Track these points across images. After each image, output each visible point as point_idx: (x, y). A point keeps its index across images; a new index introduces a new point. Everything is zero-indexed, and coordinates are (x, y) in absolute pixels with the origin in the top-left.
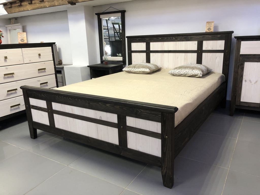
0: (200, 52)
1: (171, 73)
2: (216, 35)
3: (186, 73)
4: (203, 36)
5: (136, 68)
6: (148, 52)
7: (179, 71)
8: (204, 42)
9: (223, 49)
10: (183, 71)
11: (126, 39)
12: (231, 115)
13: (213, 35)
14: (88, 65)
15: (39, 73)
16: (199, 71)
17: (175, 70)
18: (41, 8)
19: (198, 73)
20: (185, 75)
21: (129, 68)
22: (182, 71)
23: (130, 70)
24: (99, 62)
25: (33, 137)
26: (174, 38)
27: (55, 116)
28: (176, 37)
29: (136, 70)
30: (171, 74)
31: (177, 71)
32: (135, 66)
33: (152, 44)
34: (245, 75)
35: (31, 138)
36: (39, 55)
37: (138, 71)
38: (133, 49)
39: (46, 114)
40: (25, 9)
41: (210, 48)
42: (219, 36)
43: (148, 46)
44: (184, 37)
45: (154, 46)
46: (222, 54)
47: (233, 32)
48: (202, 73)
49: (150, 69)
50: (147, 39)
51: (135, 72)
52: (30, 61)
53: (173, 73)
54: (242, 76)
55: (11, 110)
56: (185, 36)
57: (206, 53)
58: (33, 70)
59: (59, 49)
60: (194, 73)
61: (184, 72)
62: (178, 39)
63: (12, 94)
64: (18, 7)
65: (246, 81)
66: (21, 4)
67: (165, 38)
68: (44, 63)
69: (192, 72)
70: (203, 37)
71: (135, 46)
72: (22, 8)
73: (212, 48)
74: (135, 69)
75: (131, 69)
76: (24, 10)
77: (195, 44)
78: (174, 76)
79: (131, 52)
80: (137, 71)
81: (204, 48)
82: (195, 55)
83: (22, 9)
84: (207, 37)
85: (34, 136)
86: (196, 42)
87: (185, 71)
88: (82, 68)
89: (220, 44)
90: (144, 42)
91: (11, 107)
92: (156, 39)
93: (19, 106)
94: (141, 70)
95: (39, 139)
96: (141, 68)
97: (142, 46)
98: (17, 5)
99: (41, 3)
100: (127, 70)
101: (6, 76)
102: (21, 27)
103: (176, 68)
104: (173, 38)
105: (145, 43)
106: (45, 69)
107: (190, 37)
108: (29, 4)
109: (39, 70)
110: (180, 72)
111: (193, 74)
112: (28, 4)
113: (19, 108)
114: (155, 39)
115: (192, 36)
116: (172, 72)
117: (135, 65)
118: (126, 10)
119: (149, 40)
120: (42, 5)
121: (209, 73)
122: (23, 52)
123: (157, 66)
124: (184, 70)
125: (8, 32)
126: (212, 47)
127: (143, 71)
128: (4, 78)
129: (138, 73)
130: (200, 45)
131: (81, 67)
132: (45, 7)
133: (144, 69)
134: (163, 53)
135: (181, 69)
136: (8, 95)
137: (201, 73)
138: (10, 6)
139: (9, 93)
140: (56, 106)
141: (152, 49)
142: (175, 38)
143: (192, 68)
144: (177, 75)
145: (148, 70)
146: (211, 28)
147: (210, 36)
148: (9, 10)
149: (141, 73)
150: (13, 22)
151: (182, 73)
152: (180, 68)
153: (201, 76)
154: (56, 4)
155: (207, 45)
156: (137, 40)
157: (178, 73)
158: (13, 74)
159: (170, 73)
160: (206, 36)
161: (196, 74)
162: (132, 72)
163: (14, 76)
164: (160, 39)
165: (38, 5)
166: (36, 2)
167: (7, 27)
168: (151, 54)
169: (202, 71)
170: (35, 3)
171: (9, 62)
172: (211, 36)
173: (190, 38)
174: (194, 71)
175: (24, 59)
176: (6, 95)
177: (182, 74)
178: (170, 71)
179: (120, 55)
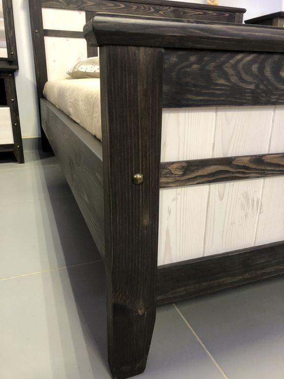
2: (223, 13)
4: (204, 11)
13: (219, 12)
28: (157, 8)
38: (47, 25)
44: (172, 8)
62: (160, 12)
70: (205, 14)
90: (80, 9)
92: (113, 5)
105: (84, 14)
142: (154, 8)
164: (123, 6)
173: (182, 13)
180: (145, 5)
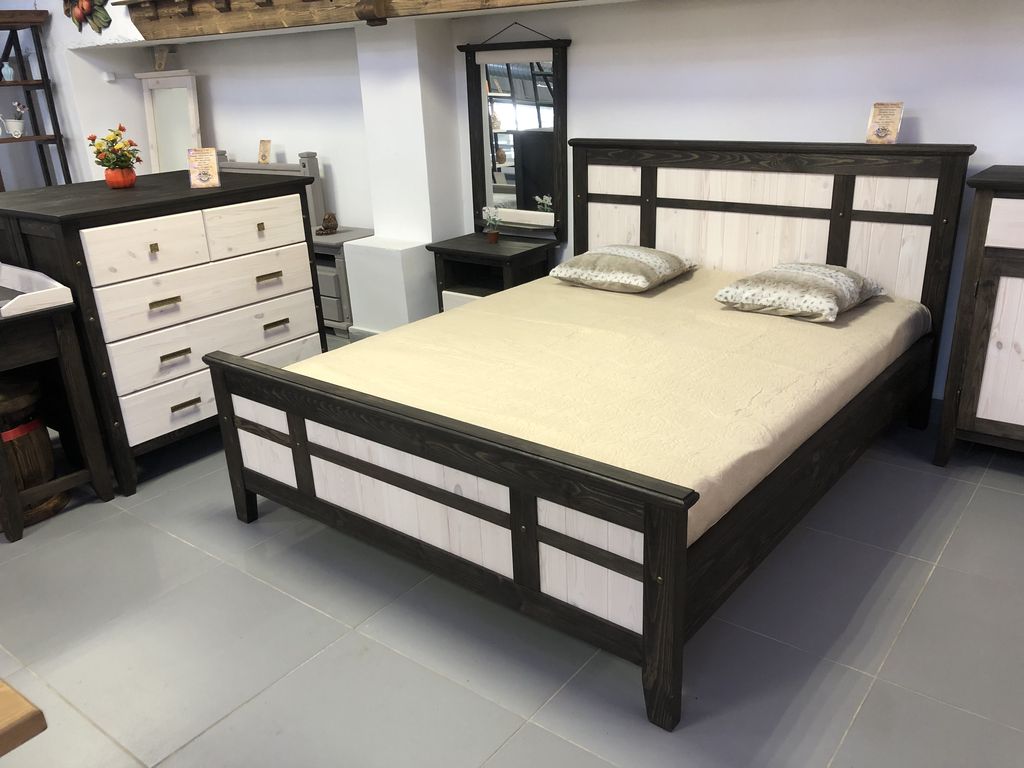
0: (841, 216)
1: (726, 298)
2: (905, 158)
3: (777, 303)
4: (857, 157)
5: (601, 270)
6: (649, 202)
7: (753, 295)
8: (861, 183)
9: (930, 211)
10: (768, 296)
11: (570, 149)
12: (940, 460)
13: (895, 157)
14: (429, 241)
15: (259, 288)
16: (824, 301)
17: (741, 289)
18: (263, 27)
19: (821, 307)
20: (774, 311)
21: (575, 270)
22: (765, 293)
23: (576, 276)
24: (469, 228)
25: (245, 516)
26: (745, 157)
27: (315, 461)
28: (756, 155)
29: (598, 279)
30: (723, 302)
31: (748, 294)
32: (595, 262)
33: (663, 174)
34: (999, 325)
35: (240, 518)
36: (261, 227)
37: (604, 283)
38: (593, 188)
39: (286, 453)
40: (206, 26)
41: (879, 206)
42: (917, 161)
43: (649, 182)
44: (785, 155)
45: (672, 181)
46: (927, 230)
47: (970, 149)
48: (836, 309)
49: (648, 278)
50: (647, 155)
51: (594, 283)
52: (230, 249)
53: (731, 301)
54: (986, 327)
55: (173, 419)
56: (790, 155)
57: (866, 223)
58: (239, 280)
59: (327, 168)
60: (806, 305)
61: (771, 299)
62: (761, 163)
63: (174, 365)
64: (180, 17)
65: (1000, 345)
66: (190, 9)
67: (711, 158)
68: (277, 254)
69: (801, 303)
70: (856, 162)
71: (603, 178)
72: (196, 22)
73: (890, 206)
74: (595, 273)
75: (579, 271)
76: (201, 30)
77: (825, 186)
78: (737, 309)
79: (584, 198)
80: (603, 280)
81: (858, 204)
82: (824, 225)
83: (193, 26)
84: (870, 161)
85: (248, 511)
86: (830, 180)
87: (774, 297)
88: (409, 254)
89: (920, 194)
90: (634, 164)
91: (174, 409)
92: (680, 156)
93: (198, 404)
94: (615, 280)
95: (263, 523)
96: (618, 270)
97: (626, 179)
98: (178, 10)
99: (262, 11)
100: (568, 276)
101: (155, 310)
102: (190, 81)
103: (744, 281)
104: (741, 159)
105: (639, 170)
106: (279, 274)
107: (805, 156)
108: (221, 10)
109: (259, 279)
110: (756, 298)
111: (805, 309)
112: (215, 10)
113: (197, 411)
114: (676, 156)
115: (815, 157)
116: (729, 296)
117: (594, 259)
118: (573, 39)
119: (652, 158)
120: (266, 17)
121: (867, 300)
122: (209, 224)
123: (680, 262)
124: (775, 289)
125: (146, 95)
126: (888, 202)
127: (622, 284)
128: (151, 315)
129: (604, 287)
130: (844, 191)
131: (402, 251)
132: (277, 26)
133: (626, 275)
134: (702, 212)
135: (761, 288)
136: (163, 370)
137: (831, 309)
138: (151, 14)
139: (166, 362)
140: (317, 432)
141: (662, 192)
142: (749, 157)
143: (802, 286)
144: (746, 308)
145: (640, 282)
146: (890, 128)
147: (883, 161)
148: (149, 26)
149: (615, 288)
150: (163, 64)
151: (764, 302)
152: (761, 280)
153: (832, 319)
154: (316, 18)
155: (870, 192)
156: (610, 154)
157: (750, 302)
158: (177, 299)
159: (722, 299)
160: (870, 158)
161: (815, 310)
162: (586, 283)
163: (181, 307)
164: (696, 156)
165: (251, 17)
166: (243, 5)
167: (143, 81)
168: (661, 212)
169: (839, 300)
170: (241, 9)
171: (164, 261)
172: (887, 162)
173: (806, 162)
174: (807, 297)
175: (210, 245)
176: (157, 369)
177: (765, 307)
178: (722, 292)
179: (547, 200)
180: (734, 154)
